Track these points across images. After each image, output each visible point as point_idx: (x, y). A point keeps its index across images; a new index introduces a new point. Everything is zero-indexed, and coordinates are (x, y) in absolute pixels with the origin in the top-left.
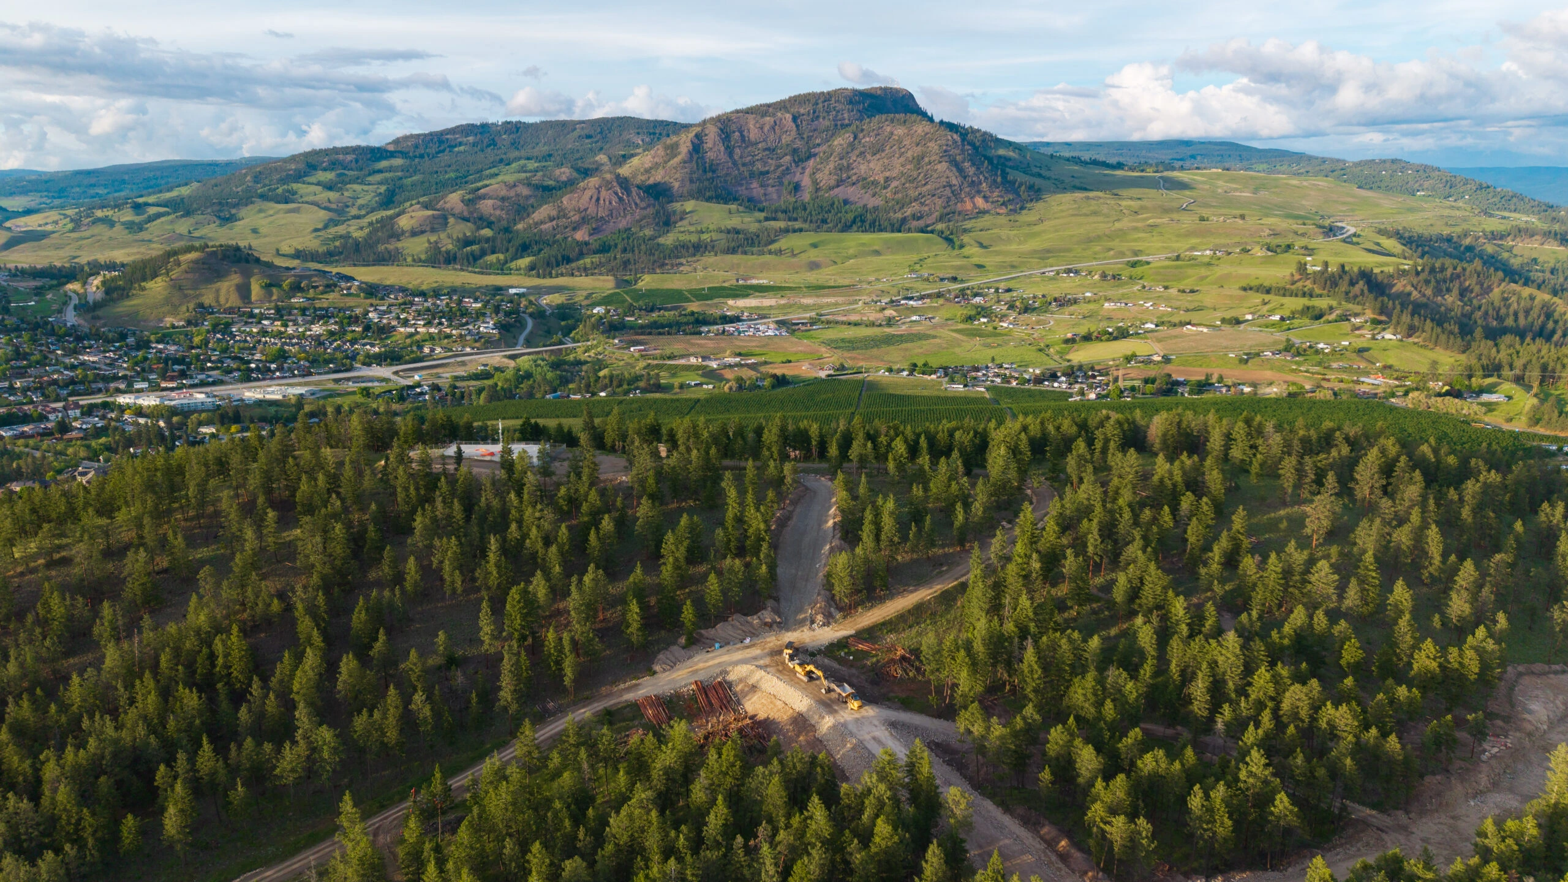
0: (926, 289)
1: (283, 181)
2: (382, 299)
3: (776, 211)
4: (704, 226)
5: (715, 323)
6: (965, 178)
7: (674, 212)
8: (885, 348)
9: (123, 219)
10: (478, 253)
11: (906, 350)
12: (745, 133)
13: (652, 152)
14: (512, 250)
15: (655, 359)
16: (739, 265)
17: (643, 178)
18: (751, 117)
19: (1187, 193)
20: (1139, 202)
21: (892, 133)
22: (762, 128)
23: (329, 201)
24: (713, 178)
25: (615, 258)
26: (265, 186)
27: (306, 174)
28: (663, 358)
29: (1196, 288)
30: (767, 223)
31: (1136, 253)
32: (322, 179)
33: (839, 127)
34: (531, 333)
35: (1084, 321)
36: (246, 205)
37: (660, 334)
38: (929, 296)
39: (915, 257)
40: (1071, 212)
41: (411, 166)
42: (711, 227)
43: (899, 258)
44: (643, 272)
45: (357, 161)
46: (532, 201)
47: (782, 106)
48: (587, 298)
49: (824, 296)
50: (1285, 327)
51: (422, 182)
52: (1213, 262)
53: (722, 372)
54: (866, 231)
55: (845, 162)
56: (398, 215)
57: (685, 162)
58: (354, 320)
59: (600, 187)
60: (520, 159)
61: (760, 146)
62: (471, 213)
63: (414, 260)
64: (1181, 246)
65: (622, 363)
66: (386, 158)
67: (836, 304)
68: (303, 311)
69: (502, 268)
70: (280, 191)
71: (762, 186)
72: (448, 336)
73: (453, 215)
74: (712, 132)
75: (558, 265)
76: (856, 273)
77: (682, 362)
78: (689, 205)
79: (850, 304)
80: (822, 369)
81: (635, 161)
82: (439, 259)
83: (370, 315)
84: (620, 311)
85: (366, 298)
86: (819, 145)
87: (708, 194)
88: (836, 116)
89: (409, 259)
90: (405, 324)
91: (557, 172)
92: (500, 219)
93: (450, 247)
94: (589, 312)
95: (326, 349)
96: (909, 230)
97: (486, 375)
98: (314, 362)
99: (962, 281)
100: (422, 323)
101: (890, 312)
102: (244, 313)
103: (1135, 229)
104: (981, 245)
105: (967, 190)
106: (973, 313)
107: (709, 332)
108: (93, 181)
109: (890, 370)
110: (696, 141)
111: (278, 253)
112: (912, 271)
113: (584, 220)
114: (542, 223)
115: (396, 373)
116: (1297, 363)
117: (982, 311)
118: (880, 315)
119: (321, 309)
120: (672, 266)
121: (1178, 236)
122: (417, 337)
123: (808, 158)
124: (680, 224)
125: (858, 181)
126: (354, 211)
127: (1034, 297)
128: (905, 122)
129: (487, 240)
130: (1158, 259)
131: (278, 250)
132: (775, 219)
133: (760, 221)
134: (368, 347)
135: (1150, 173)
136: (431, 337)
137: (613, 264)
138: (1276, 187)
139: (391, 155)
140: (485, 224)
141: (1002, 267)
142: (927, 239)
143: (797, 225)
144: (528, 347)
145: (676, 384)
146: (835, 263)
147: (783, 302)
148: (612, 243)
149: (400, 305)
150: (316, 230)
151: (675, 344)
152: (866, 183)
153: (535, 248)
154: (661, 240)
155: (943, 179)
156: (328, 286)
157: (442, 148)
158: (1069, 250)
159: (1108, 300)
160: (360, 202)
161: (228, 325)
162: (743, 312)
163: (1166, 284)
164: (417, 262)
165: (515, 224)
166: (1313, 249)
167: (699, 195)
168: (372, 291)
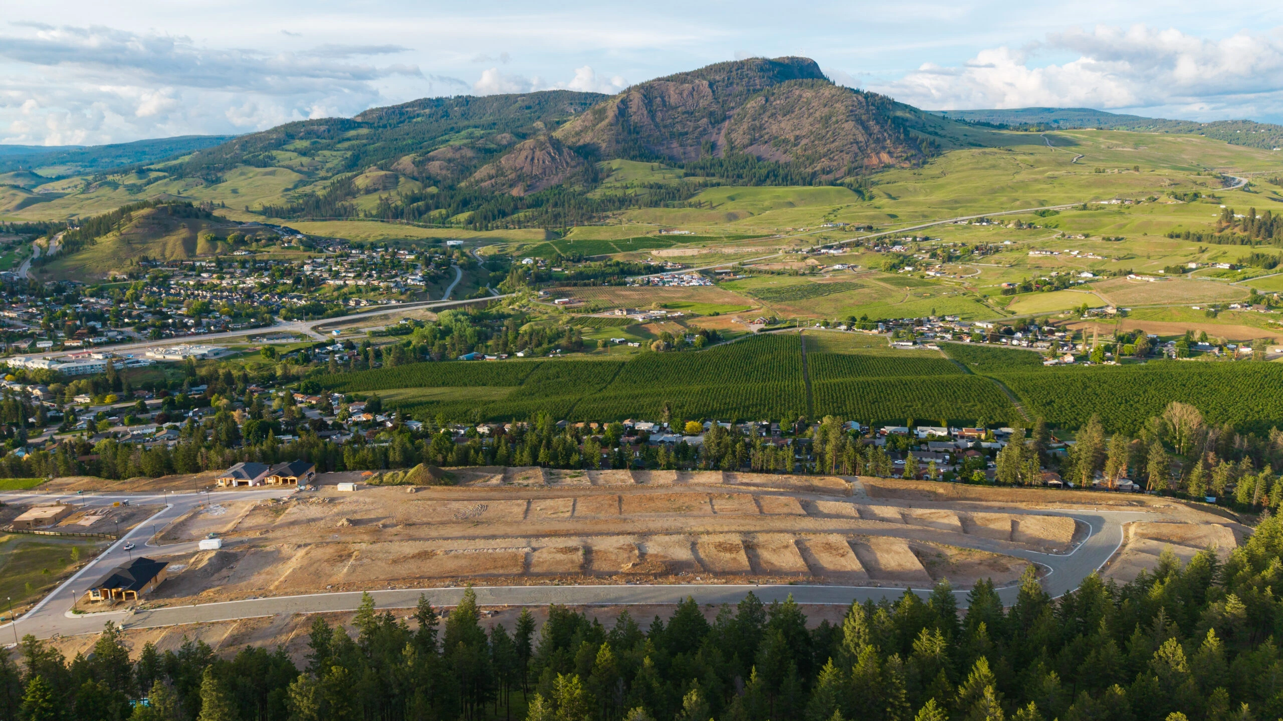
0: (843, 238)
1: (265, 149)
2: (321, 251)
3: (695, 168)
4: (629, 182)
5: (639, 274)
6: (870, 135)
7: (602, 169)
8: (814, 299)
9: (126, 183)
10: (423, 208)
11: (837, 300)
12: (666, 99)
13: (583, 117)
14: (454, 206)
15: (579, 312)
16: (661, 217)
17: (574, 140)
18: (671, 84)
19: (1073, 148)
20: (1032, 157)
21: (801, 96)
22: (681, 94)
23: (302, 165)
24: (637, 139)
25: (547, 212)
26: (250, 153)
27: (285, 143)
28: (587, 311)
29: (1121, 236)
30: (686, 179)
31: (1042, 203)
32: (298, 146)
33: (752, 91)
34: (460, 284)
35: (1012, 270)
36: (231, 169)
37: (585, 285)
38: (848, 245)
39: (828, 208)
40: (970, 166)
41: (375, 135)
42: (635, 183)
43: (812, 209)
44: (571, 225)
45: (329, 131)
46: (475, 162)
47: (699, 74)
48: (518, 249)
49: (744, 245)
50: (1239, 277)
51: (384, 148)
52: (1123, 210)
53: (648, 326)
54: (779, 185)
55: (757, 123)
56: (356, 176)
57: (611, 125)
58: (287, 273)
59: (535, 148)
60: (468, 127)
61: (680, 109)
62: (421, 173)
63: (366, 215)
64: (1086, 196)
65: (545, 317)
66: (354, 128)
67: (757, 253)
68: (243, 263)
69: (444, 222)
70: (261, 157)
71: (681, 146)
72: (375, 289)
73: (404, 175)
74: (636, 97)
75: (494, 219)
76: (772, 223)
77: (607, 315)
78: (616, 163)
79: (773, 253)
80: (752, 322)
81: (567, 125)
82: (389, 214)
83: (306, 267)
84: (548, 262)
85: (305, 251)
86: (733, 108)
87: (632, 153)
88: (749, 82)
89: (362, 215)
90: (336, 275)
91: (499, 137)
92: (445, 178)
93: (399, 203)
94: (518, 263)
95: (253, 302)
96: (820, 184)
97: (405, 331)
98: (236, 317)
99: (878, 230)
100: (352, 275)
101: (812, 261)
102: (186, 266)
103: (1036, 180)
104: (890, 196)
105: (873, 146)
106: (896, 261)
107: (634, 282)
108: (120, 152)
109: (826, 324)
110: (622, 106)
111: (248, 210)
112: (827, 221)
113: (520, 178)
114: (482, 180)
115: (315, 328)
116: (1273, 317)
117: (905, 260)
118: (802, 264)
119: (261, 261)
120: (600, 219)
121: (1080, 186)
122: (345, 290)
123: (724, 119)
124: (607, 180)
125: (770, 139)
126: (322, 173)
127: (955, 245)
128: (812, 86)
129: (433, 196)
130: (1066, 210)
131: (247, 207)
132: (694, 175)
133: (680, 177)
134: (295, 300)
135: (1033, 132)
136: (358, 290)
137: (545, 217)
138: (1154, 143)
139: (358, 125)
140: (432, 182)
141: (913, 216)
142: (839, 192)
143: (715, 180)
144: (454, 299)
145: (600, 342)
146: (752, 214)
147: (705, 251)
148: (545, 198)
149: (337, 257)
150: (287, 190)
151: (600, 296)
152: (778, 142)
153: (475, 204)
154: (590, 195)
155: (851, 137)
156: (270, 239)
157: (402, 119)
158: (974, 201)
159: (1033, 248)
160: (328, 165)
161: (167, 278)
162: (666, 262)
163: (1086, 232)
164: (369, 216)
165: (459, 182)
166: (1219, 198)
167: (624, 154)
168: (312, 244)
